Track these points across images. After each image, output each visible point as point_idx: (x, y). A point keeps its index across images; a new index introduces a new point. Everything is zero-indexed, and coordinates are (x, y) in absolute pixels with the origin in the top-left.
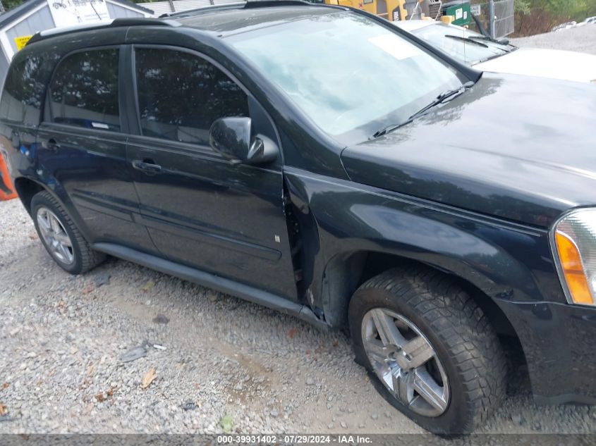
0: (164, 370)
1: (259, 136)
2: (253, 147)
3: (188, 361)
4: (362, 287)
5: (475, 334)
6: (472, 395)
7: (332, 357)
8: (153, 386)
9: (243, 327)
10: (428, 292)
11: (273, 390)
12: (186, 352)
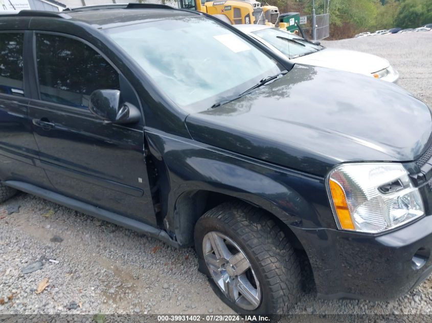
0: (55, 280)
1: (127, 104)
2: (120, 111)
3: (75, 272)
4: (203, 217)
5: (278, 251)
6: (276, 295)
7: (184, 267)
8: (45, 292)
9: (119, 245)
10: (246, 221)
11: (137, 293)
12: (74, 265)
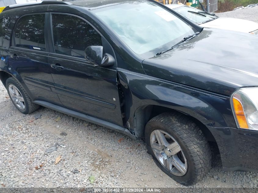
0: (65, 156)
1: (106, 54)
2: (104, 59)
3: (75, 152)
4: (151, 121)
5: (198, 141)
6: (197, 167)
7: (138, 151)
8: (60, 163)
9: (99, 137)
10: (179, 123)
11: (112, 165)
12: (74, 148)
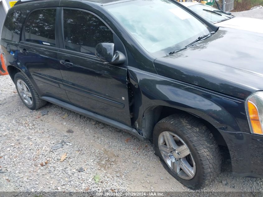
0: (70, 154)
1: (117, 51)
2: (114, 57)
3: (81, 151)
4: (160, 122)
5: (209, 145)
6: (206, 171)
7: (145, 152)
8: (65, 161)
9: (106, 136)
10: (189, 126)
11: (118, 165)
12: (80, 147)
